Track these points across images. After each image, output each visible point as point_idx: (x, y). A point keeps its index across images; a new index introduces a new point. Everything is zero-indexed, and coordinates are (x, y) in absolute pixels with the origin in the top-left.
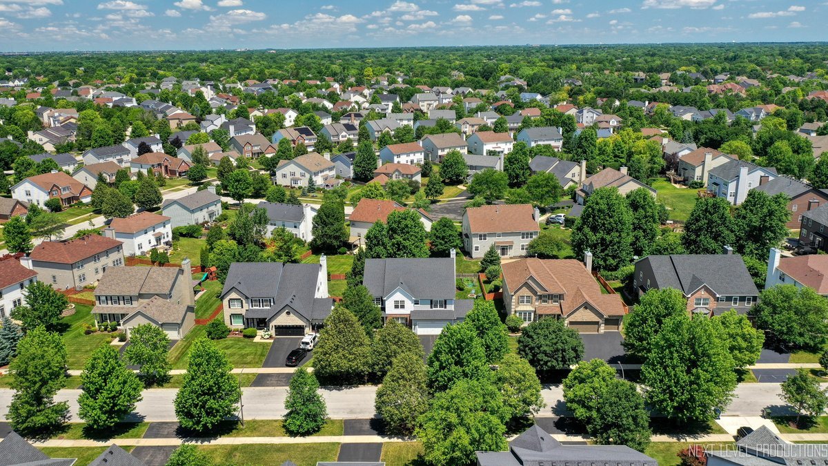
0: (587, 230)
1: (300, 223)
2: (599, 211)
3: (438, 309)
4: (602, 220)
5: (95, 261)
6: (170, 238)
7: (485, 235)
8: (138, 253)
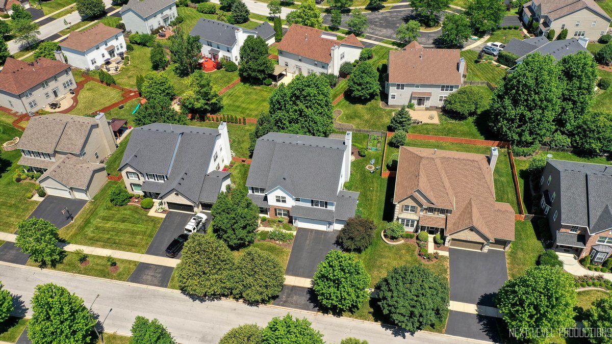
0: (507, 102)
1: (232, 49)
2: (525, 85)
3: (319, 207)
4: (526, 95)
5: (44, 87)
6: (124, 50)
7: (403, 86)
8: (92, 68)
